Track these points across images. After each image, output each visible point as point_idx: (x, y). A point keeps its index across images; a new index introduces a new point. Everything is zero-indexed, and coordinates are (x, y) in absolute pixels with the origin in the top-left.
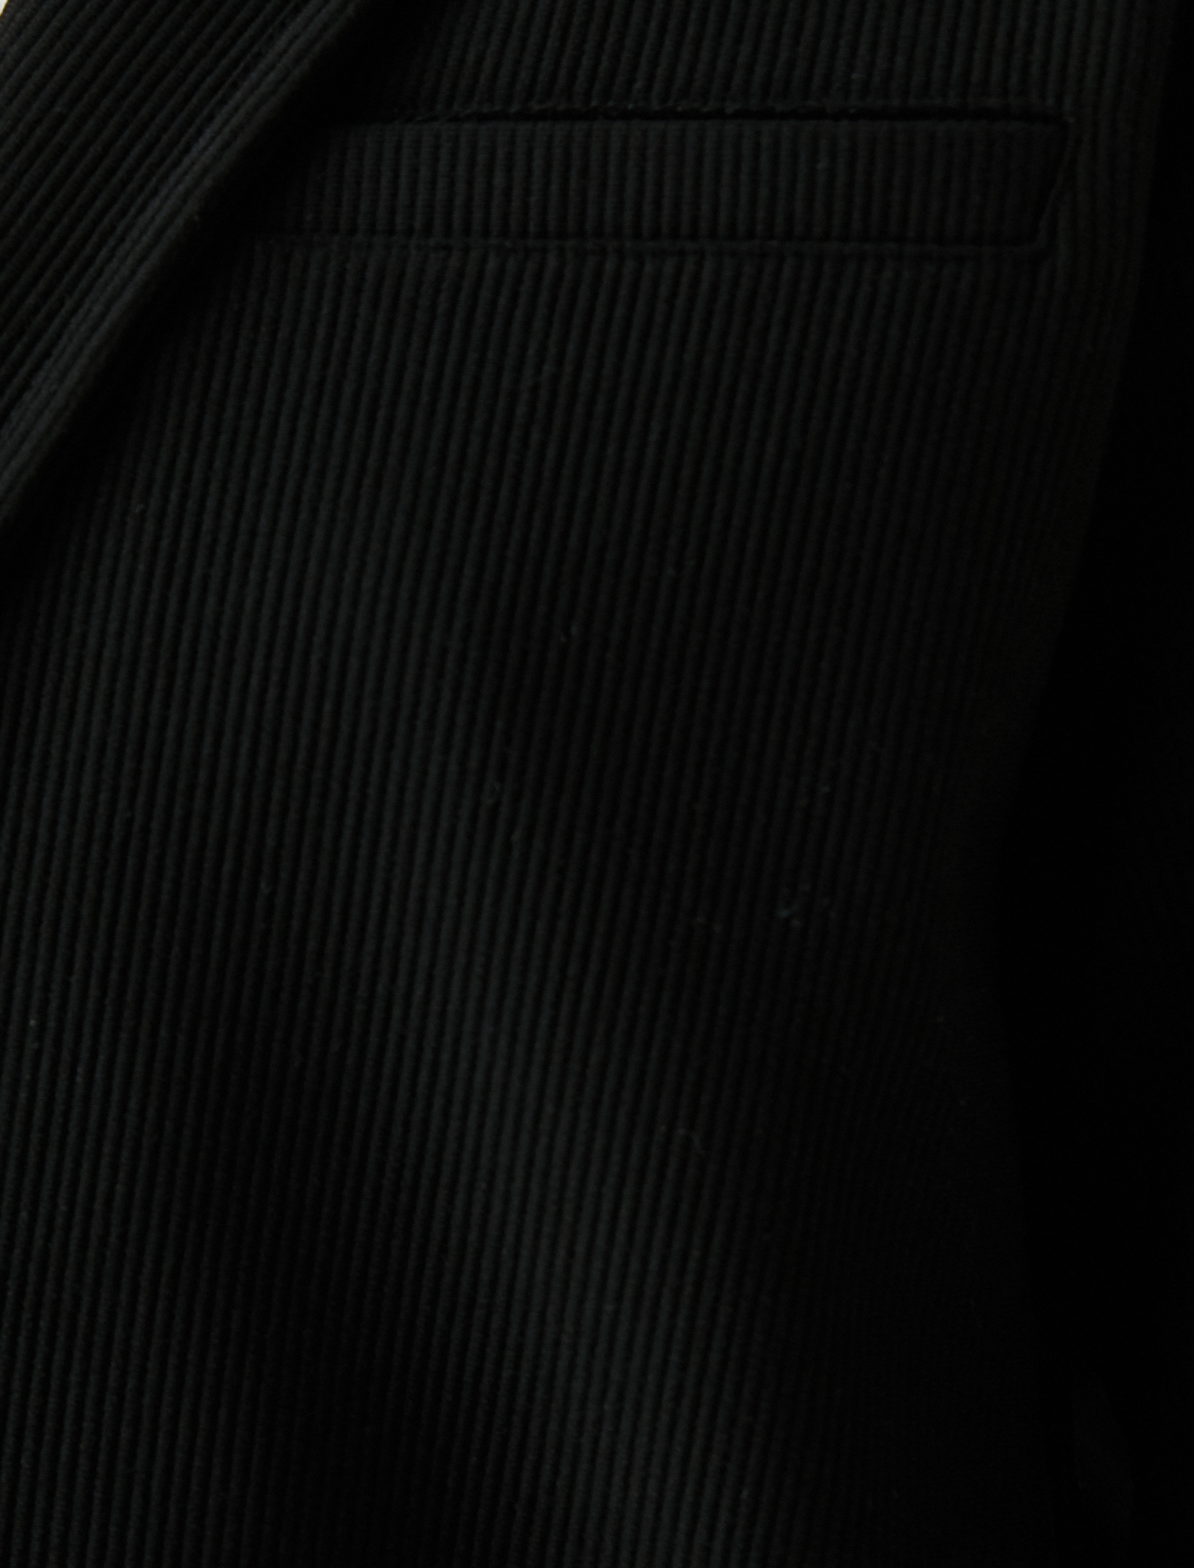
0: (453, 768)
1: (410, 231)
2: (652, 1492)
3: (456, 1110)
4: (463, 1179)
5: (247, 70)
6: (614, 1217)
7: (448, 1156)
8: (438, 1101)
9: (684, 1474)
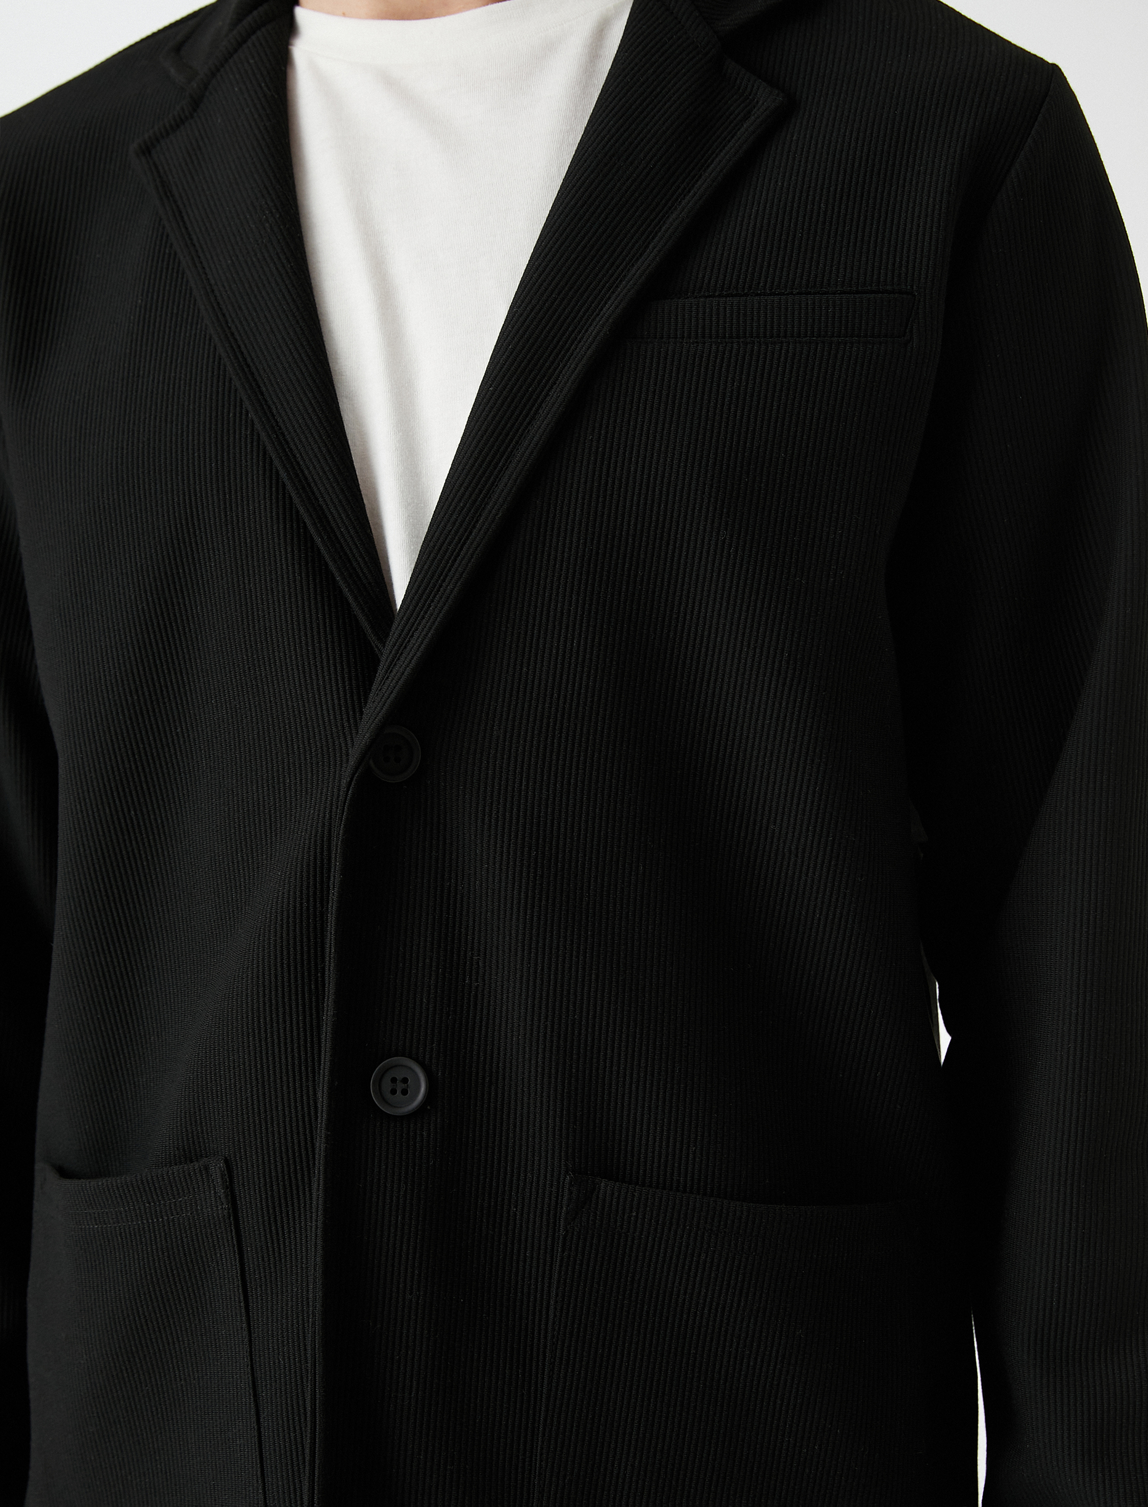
0: (709, 525)
1: (683, 337)
2: (783, 790)
3: (710, 653)
4: (713, 678)
5: (621, 281)
6: (769, 688)
7: (707, 670)
8: (703, 650)
9: (795, 782)
